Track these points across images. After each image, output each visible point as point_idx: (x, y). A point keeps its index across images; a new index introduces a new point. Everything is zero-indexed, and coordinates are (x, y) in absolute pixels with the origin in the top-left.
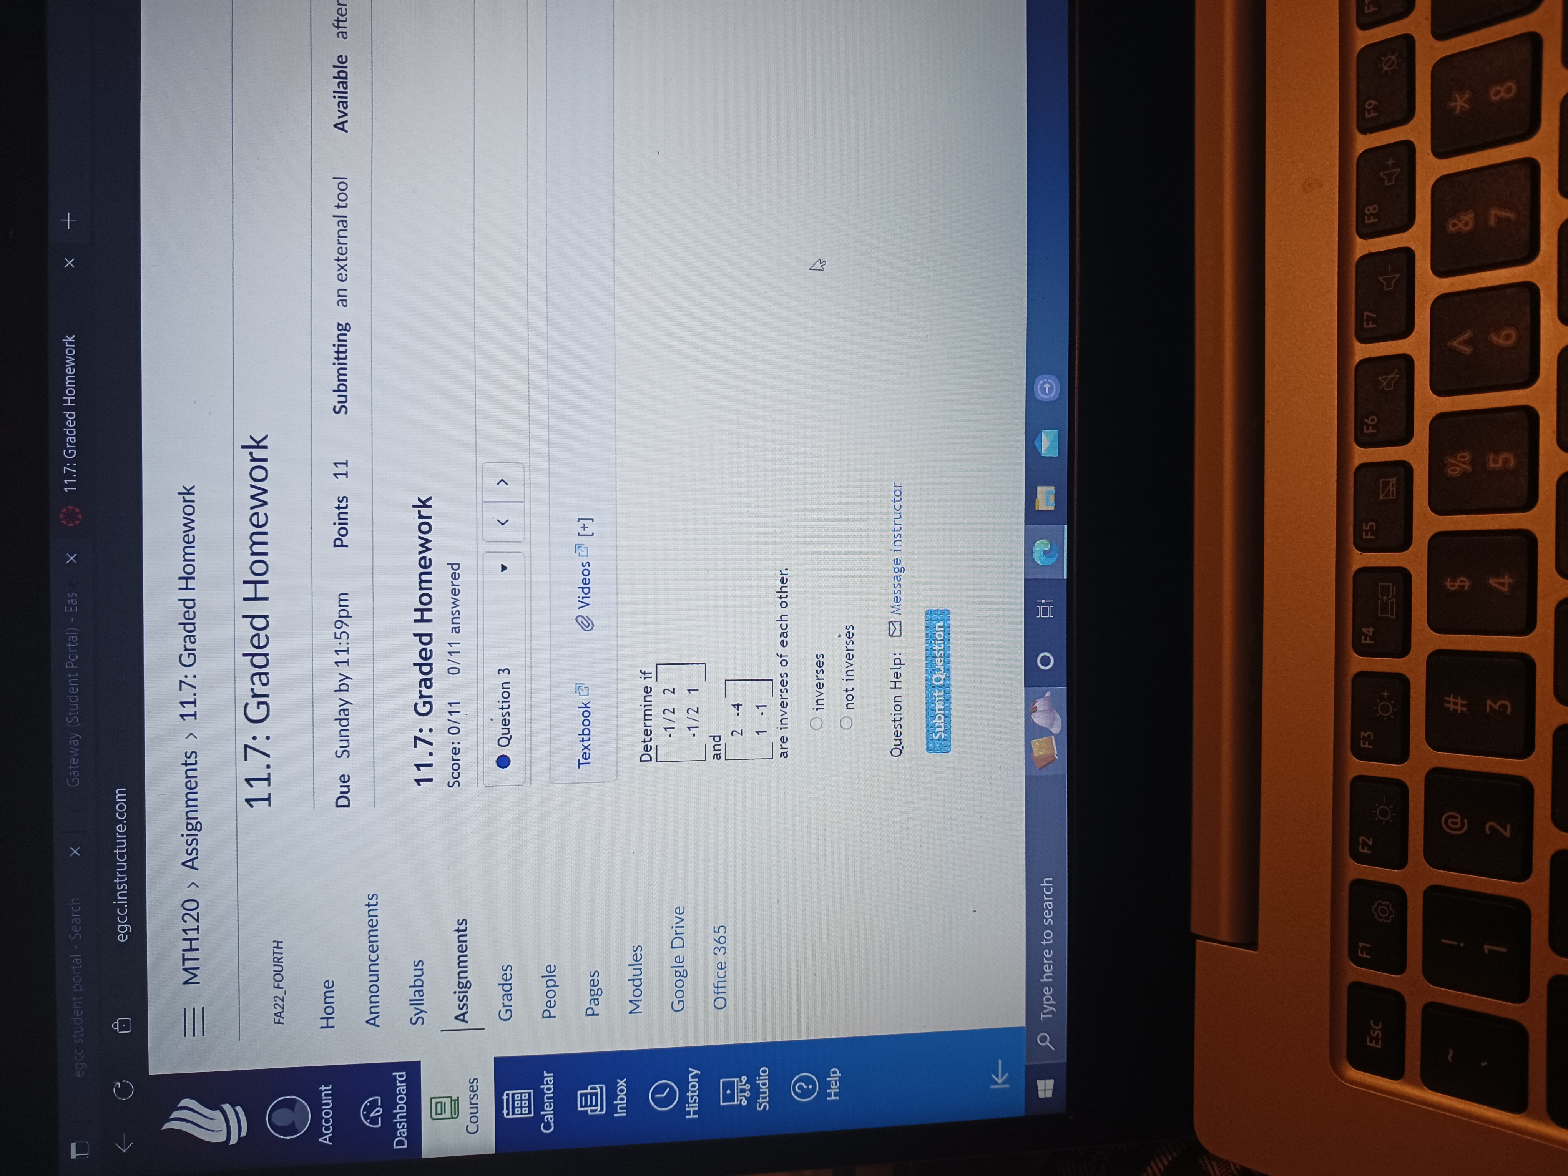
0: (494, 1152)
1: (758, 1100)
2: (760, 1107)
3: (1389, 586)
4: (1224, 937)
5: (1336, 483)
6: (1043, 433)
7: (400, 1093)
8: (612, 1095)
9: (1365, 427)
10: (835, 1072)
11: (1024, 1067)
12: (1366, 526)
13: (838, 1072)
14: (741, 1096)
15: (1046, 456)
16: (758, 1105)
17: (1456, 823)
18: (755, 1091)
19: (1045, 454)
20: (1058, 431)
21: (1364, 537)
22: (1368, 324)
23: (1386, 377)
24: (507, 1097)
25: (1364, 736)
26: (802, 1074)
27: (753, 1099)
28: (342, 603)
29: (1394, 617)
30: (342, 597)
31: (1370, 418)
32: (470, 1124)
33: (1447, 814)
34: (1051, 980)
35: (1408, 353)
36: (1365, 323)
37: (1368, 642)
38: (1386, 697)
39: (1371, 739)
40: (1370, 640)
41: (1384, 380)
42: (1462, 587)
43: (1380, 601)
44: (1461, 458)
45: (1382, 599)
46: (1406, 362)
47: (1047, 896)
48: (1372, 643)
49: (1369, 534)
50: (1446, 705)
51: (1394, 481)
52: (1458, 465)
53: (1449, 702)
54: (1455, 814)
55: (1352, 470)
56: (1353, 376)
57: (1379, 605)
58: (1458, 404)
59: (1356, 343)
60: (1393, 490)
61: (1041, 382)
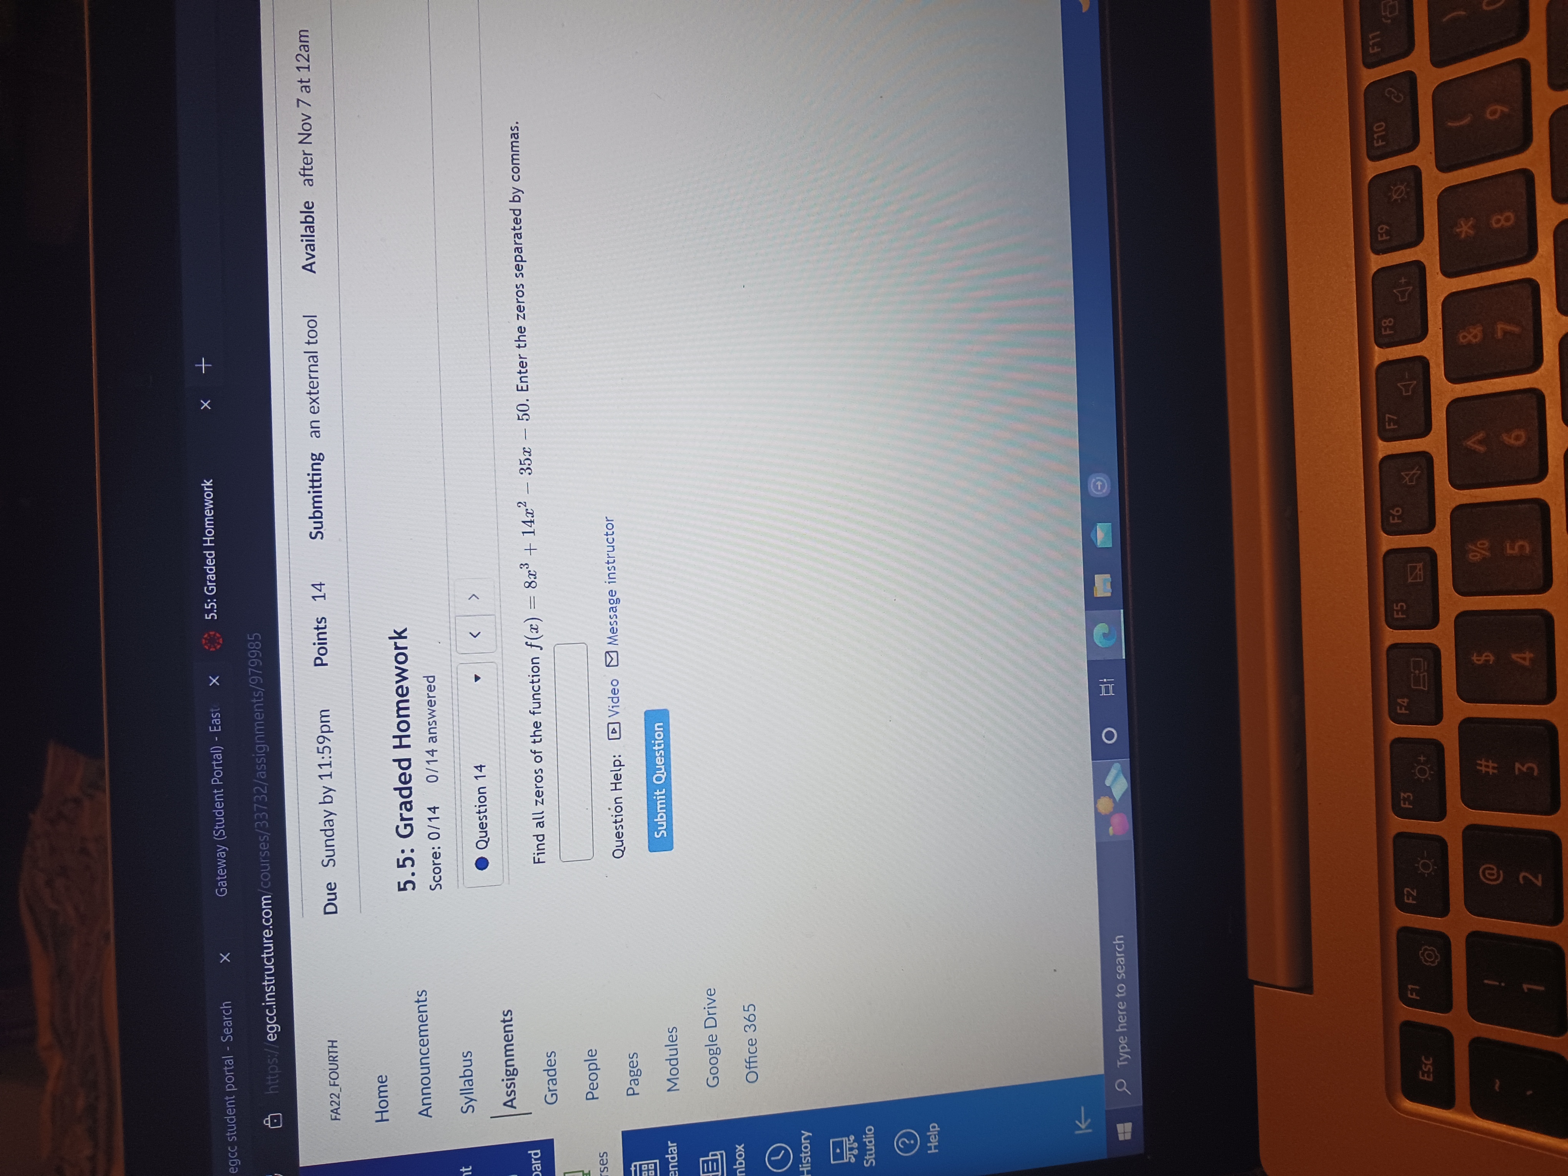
1: (866, 1158)
3: (1420, 659)
4: (1282, 983)
5: (1366, 569)
6: (1096, 528)
7: (536, 1171)
8: (731, 1160)
9: (1391, 517)
10: (934, 1127)
11: (1104, 1112)
12: (1396, 606)
13: (937, 1126)
14: (849, 1154)
15: (1100, 548)
16: (865, 1162)
17: (1493, 875)
18: (863, 1148)
19: (1100, 545)
20: (1111, 524)
21: (1395, 616)
22: (1389, 425)
23: (1408, 473)
24: (635, 1168)
25: (1404, 797)
26: (904, 1130)
27: (861, 1157)
29: (1426, 689)
31: (1395, 510)
33: (1484, 867)
34: (1125, 1030)
35: (1427, 450)
36: (1387, 424)
37: (1403, 711)
38: (1422, 761)
39: (1412, 798)
40: (1405, 710)
41: (1407, 475)
42: (1488, 661)
43: (1412, 675)
44: (1481, 544)
45: (1414, 673)
46: (1426, 458)
47: (1119, 952)
48: (1407, 712)
49: (1400, 613)
50: (1478, 768)
51: (1420, 565)
52: (1479, 551)
53: (1481, 765)
54: (1491, 866)
55: (1382, 555)
56: (1378, 470)
57: (1412, 678)
58: (1475, 496)
59: (1379, 441)
60: (1420, 574)
61: (1094, 480)
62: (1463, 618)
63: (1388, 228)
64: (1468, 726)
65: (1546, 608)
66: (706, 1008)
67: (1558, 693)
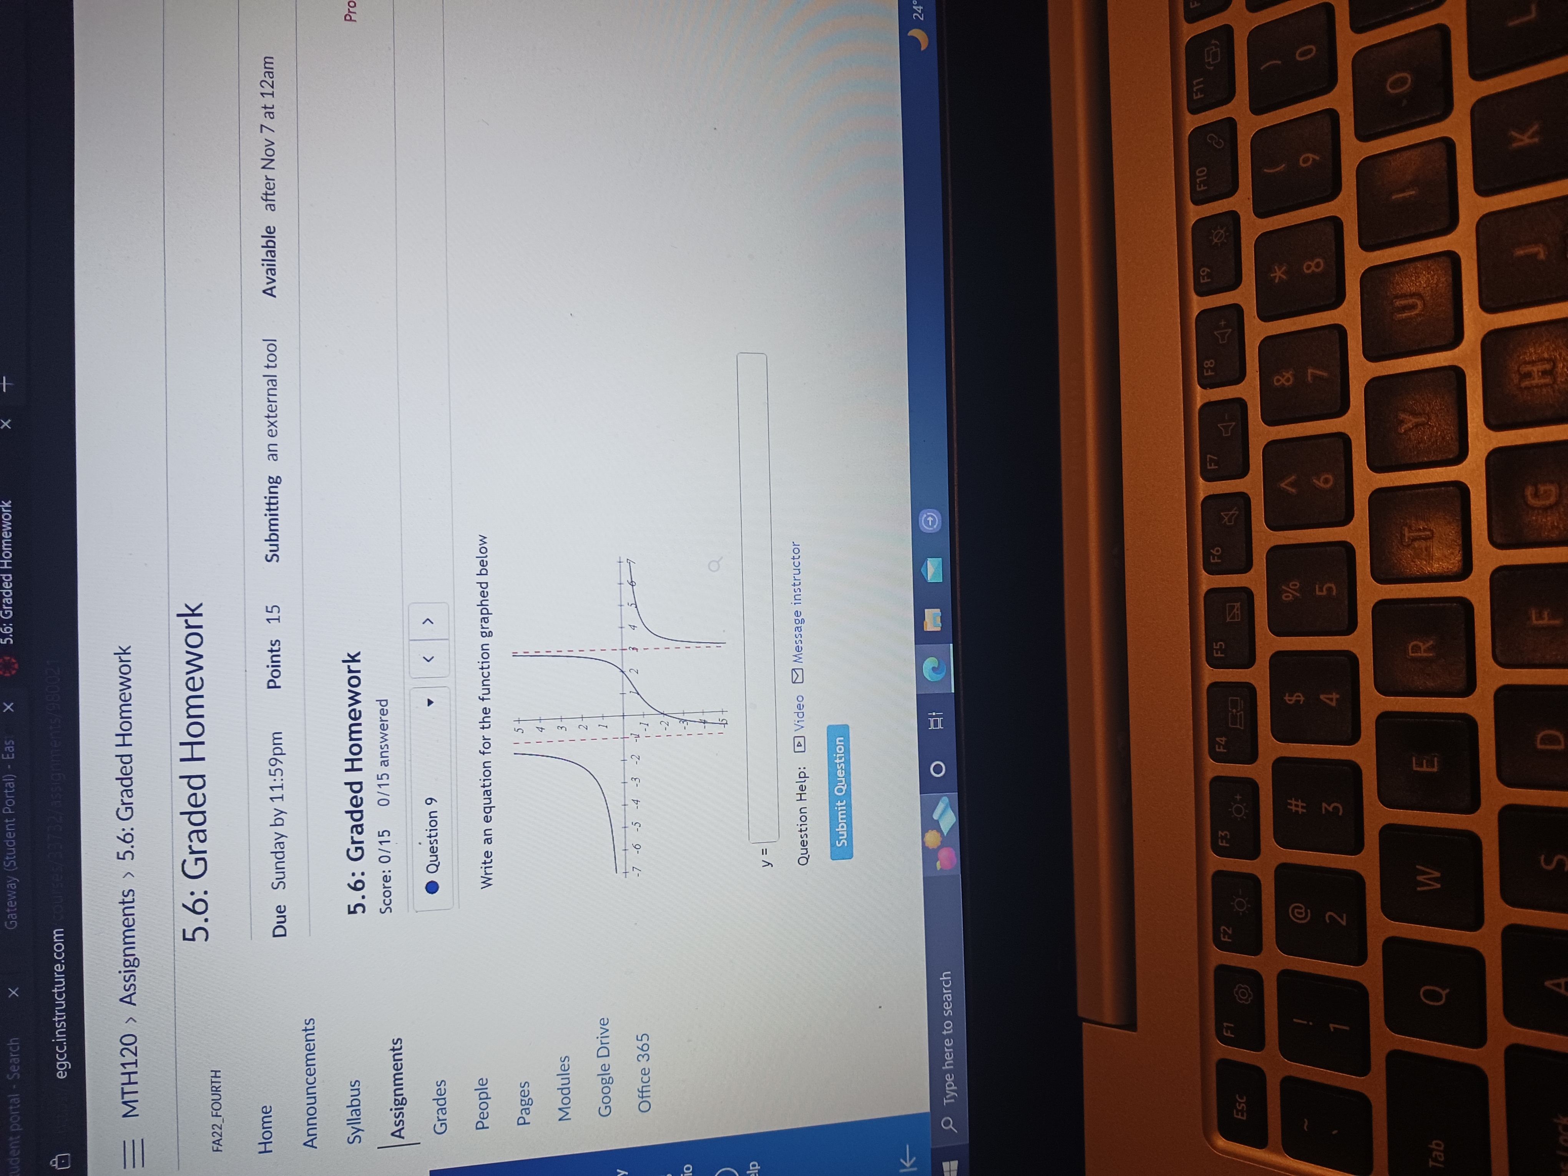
3: (1237, 699)
4: (1109, 1020)
5: (1188, 606)
6: (926, 564)
9: (1212, 557)
10: (754, 1166)
11: (930, 1151)
12: (1217, 646)
13: (757, 1165)
15: (930, 584)
17: (1301, 913)
19: (930, 579)
20: (941, 559)
21: (1216, 655)
22: (1211, 465)
23: (1228, 513)
25: (1221, 835)
26: (723, 1170)
28: (276, 741)
29: (1242, 728)
30: (276, 736)
31: (1216, 549)
33: (1293, 905)
34: (952, 1067)
35: (1245, 491)
36: (1208, 464)
37: (1222, 750)
38: (1238, 800)
39: (1228, 837)
40: (1223, 748)
41: (1227, 515)
42: (1299, 701)
43: (1230, 714)
44: (1293, 585)
45: (1233, 712)
46: (1244, 499)
47: (946, 989)
48: (1227, 750)
49: (1219, 652)
51: (1238, 605)
52: (1291, 591)
53: (1291, 805)
54: (1300, 905)
55: (1203, 594)
56: (1200, 510)
57: (1230, 717)
58: (1289, 538)
59: (1201, 480)
60: (1238, 614)
61: (925, 516)
62: (1278, 659)
63: (1209, 270)
64: (1281, 765)
65: (1352, 649)
66: (599, 1037)
67: (1362, 734)
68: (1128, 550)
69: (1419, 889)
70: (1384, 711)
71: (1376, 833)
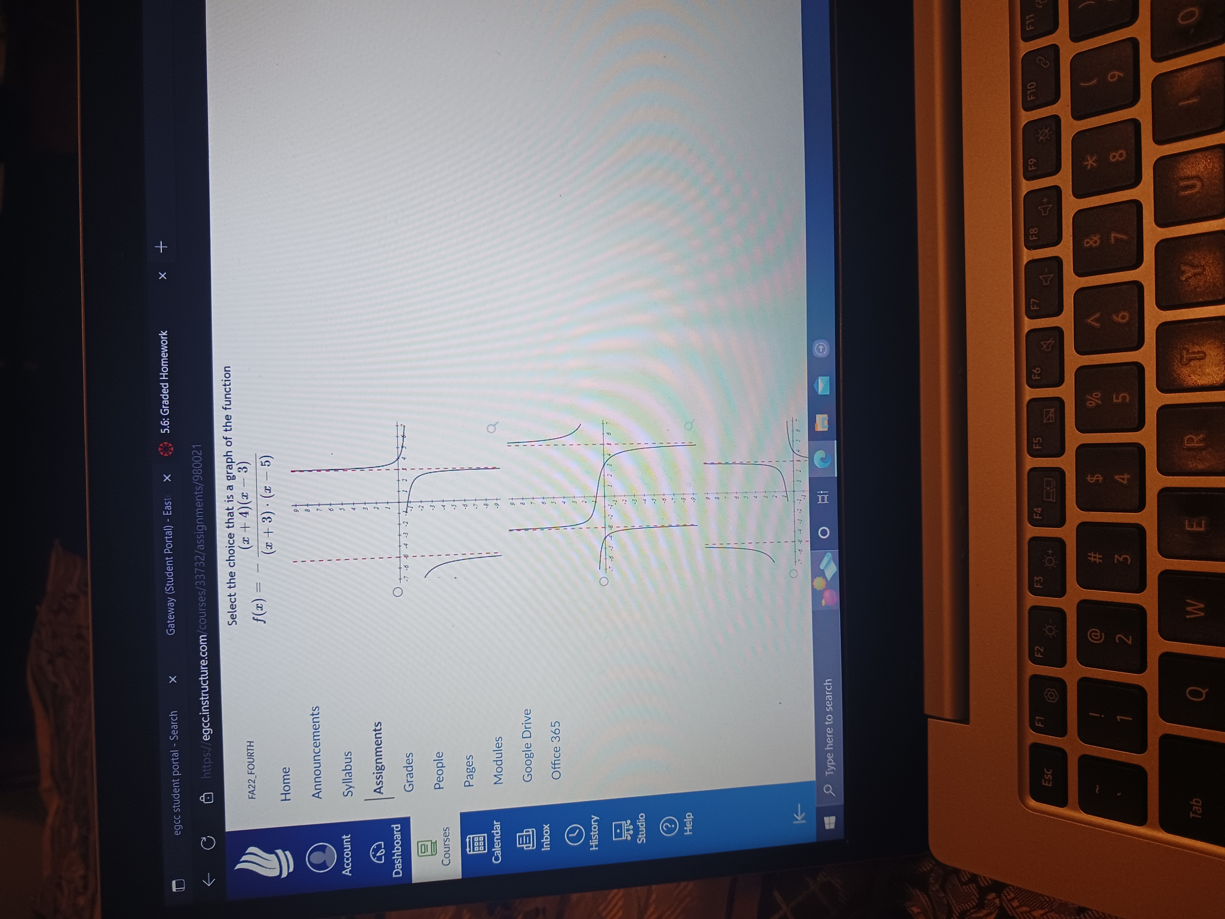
0: (461, 877)
1: (638, 836)
2: (639, 841)
3: (1051, 480)
4: (948, 716)
5: (1015, 411)
6: (819, 379)
7: (397, 839)
8: (540, 836)
9: (1033, 375)
10: (689, 816)
11: (815, 809)
12: (1035, 440)
13: (691, 815)
14: (627, 834)
15: (821, 394)
16: (638, 839)
17: (1097, 636)
18: (636, 830)
19: (820, 393)
20: (829, 377)
21: (1034, 447)
22: (1033, 307)
23: (1046, 342)
24: (469, 839)
25: (1036, 579)
26: (667, 818)
27: (635, 836)
29: (1054, 501)
31: (1037, 369)
32: (445, 859)
33: (1091, 630)
34: (832, 748)
35: (1060, 326)
36: (1032, 306)
38: (1050, 554)
39: (1041, 581)
40: (1039, 516)
41: (1045, 344)
42: (1098, 480)
43: (1045, 490)
44: (1095, 395)
45: (1047, 490)
46: (1058, 332)
47: (828, 691)
48: (1041, 518)
49: (1038, 445)
50: (1089, 558)
51: (1052, 410)
52: (1093, 400)
53: (1091, 556)
54: (1096, 630)
55: (1025, 403)
56: (1025, 340)
57: (1045, 493)
58: (1093, 360)
59: (1026, 319)
60: (1052, 417)
61: (817, 345)
62: (1082, 449)
63: (1036, 161)
64: (1083, 528)
65: (1140, 442)
66: (524, 724)
67: (1147, 504)
68: (969, 370)
69: (1187, 617)
70: (1164, 487)
71: (1156, 577)
